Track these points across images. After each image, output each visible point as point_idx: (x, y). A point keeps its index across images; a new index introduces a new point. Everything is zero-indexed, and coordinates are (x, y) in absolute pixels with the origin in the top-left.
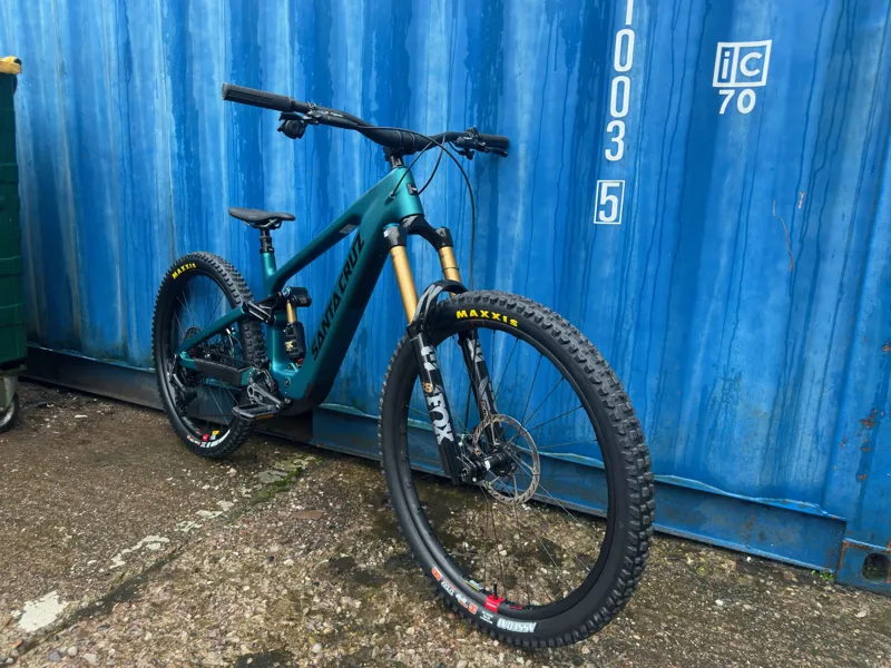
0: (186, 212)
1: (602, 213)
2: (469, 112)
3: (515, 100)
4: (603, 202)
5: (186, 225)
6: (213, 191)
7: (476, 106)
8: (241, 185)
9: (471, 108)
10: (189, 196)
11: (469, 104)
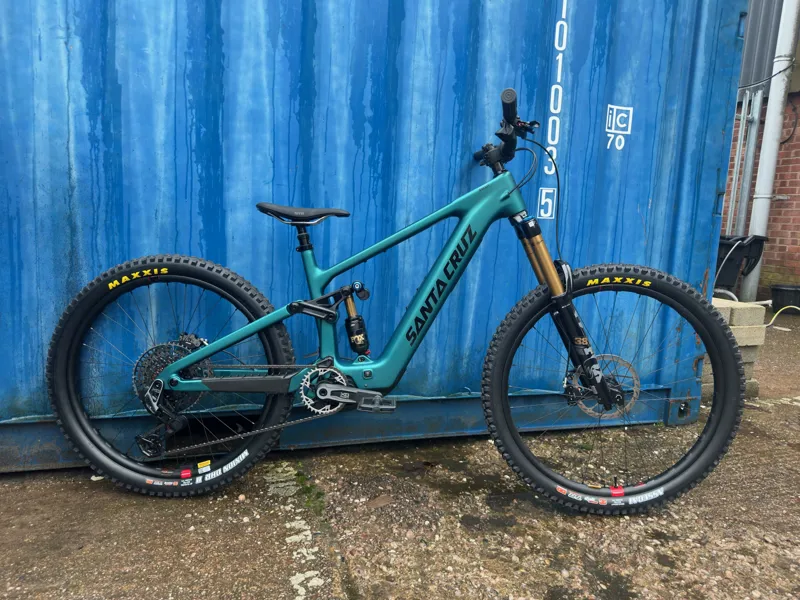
0: (103, 207)
1: (542, 211)
2: (455, 129)
3: (484, 123)
4: (543, 203)
5: (101, 224)
6: (139, 183)
7: (461, 124)
8: (196, 178)
9: (458, 125)
10: (107, 187)
11: (456, 122)
